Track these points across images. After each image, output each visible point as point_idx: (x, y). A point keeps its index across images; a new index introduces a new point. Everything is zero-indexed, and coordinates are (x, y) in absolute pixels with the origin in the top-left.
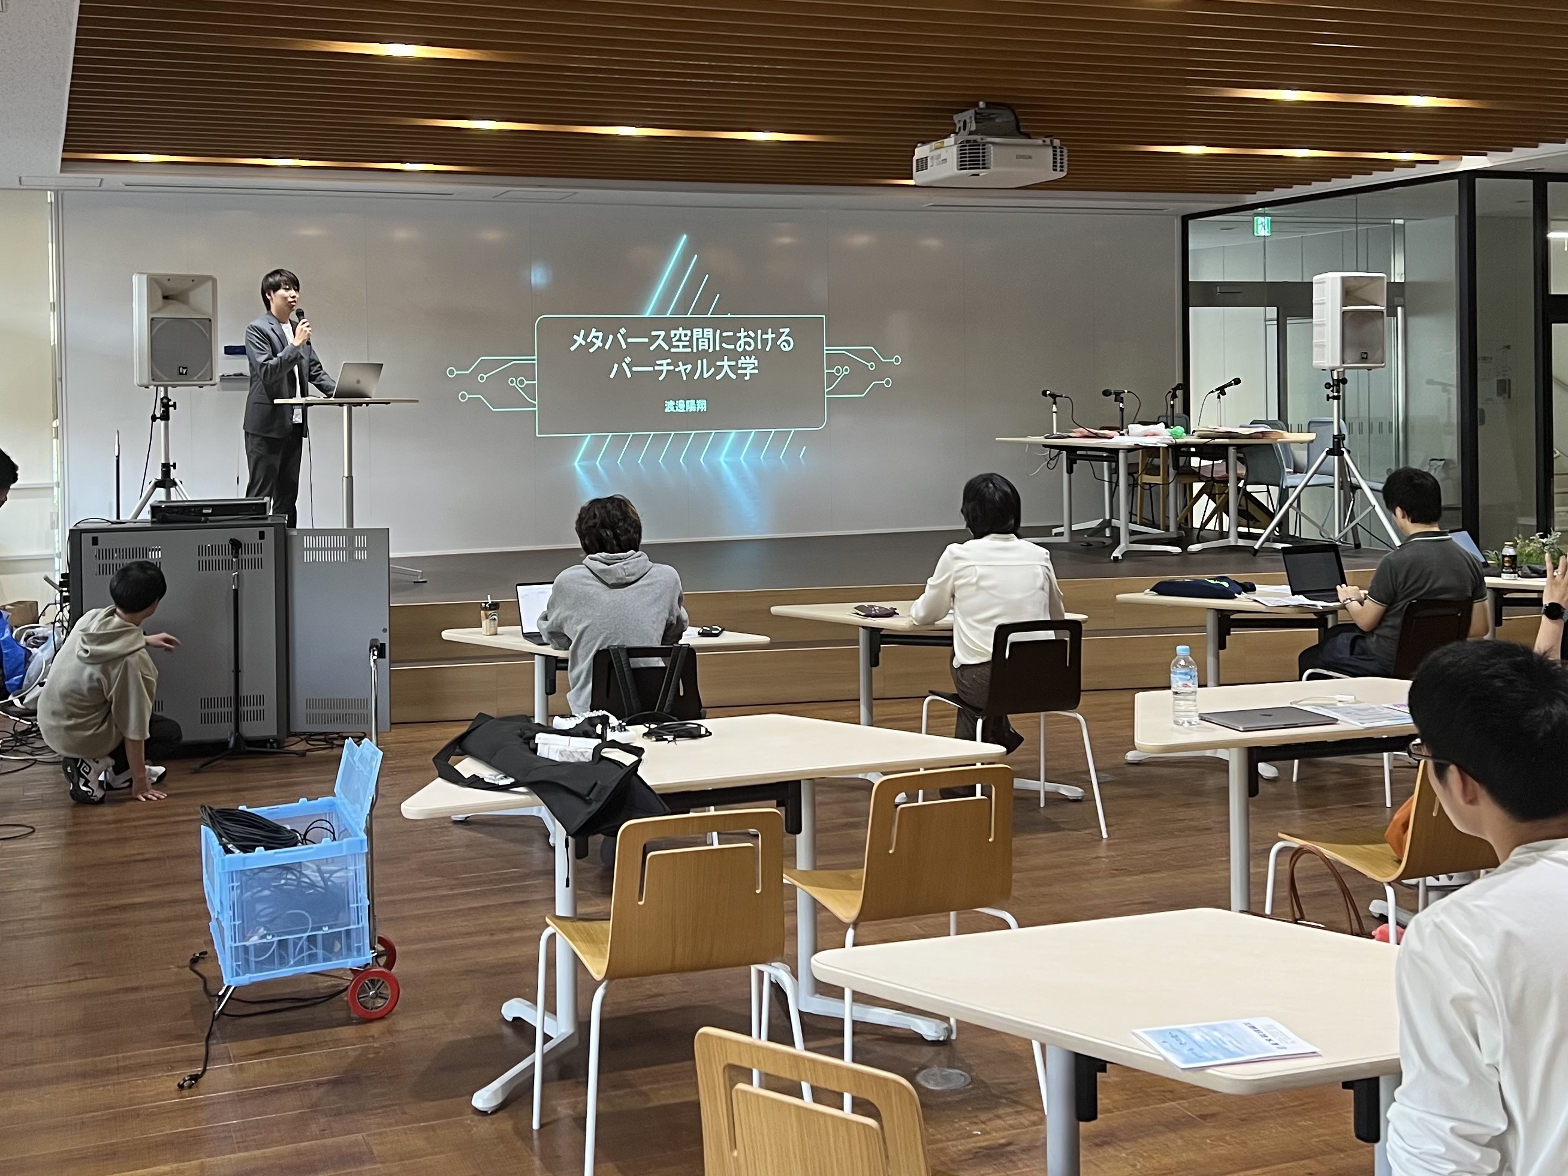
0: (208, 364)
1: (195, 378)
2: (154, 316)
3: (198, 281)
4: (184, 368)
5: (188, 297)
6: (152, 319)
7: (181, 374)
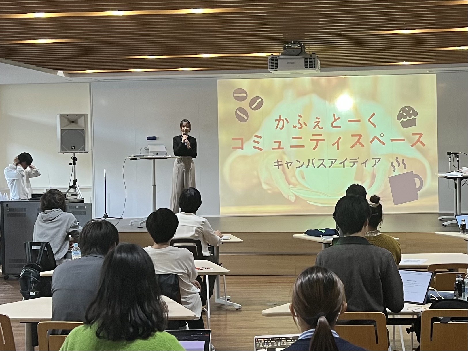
0: (84, 145)
1: (79, 150)
2: (62, 129)
3: (80, 116)
4: (73, 147)
5: (78, 122)
6: (62, 130)
7: (73, 149)
